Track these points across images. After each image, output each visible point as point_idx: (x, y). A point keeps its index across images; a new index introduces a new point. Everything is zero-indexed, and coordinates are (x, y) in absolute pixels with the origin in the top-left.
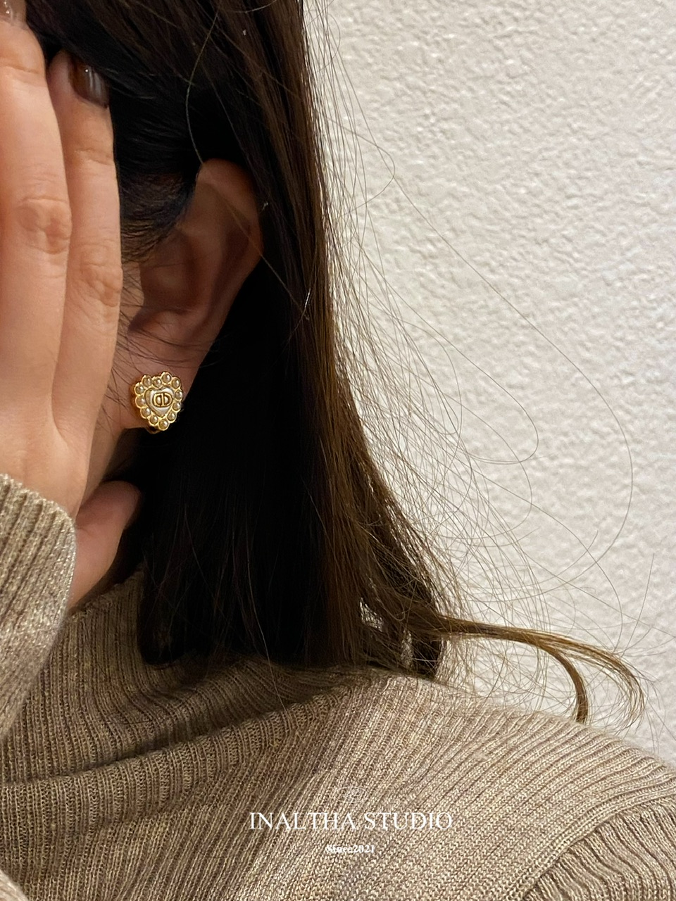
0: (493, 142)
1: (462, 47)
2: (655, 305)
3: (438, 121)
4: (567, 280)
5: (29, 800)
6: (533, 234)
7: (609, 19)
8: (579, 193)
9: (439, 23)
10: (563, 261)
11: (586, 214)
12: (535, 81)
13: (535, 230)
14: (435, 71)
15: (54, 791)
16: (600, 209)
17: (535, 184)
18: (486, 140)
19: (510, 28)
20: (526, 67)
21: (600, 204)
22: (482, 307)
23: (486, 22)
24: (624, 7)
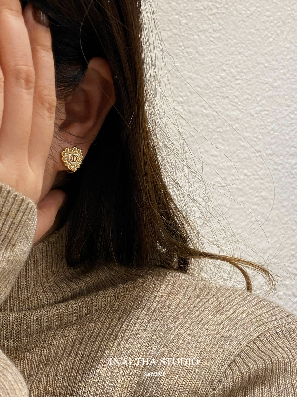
0: (207, 57)
1: (196, 18)
2: (270, 124)
3: (185, 48)
4: (235, 113)
5: (19, 319)
6: (222, 94)
7: (255, 8)
8: (241, 78)
9: (187, 8)
10: (234, 106)
11: (243, 87)
12: (224, 32)
13: (223, 93)
14: (184, 28)
15: (30, 315)
16: (249, 85)
17: (223, 74)
18: (204, 56)
19: (215, 11)
20: (220, 27)
21: (249, 83)
22: (201, 123)
23: (205, 9)
24: (260, 4)
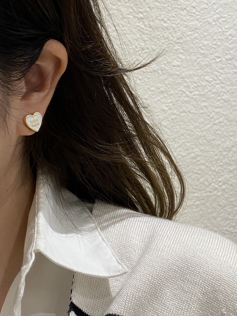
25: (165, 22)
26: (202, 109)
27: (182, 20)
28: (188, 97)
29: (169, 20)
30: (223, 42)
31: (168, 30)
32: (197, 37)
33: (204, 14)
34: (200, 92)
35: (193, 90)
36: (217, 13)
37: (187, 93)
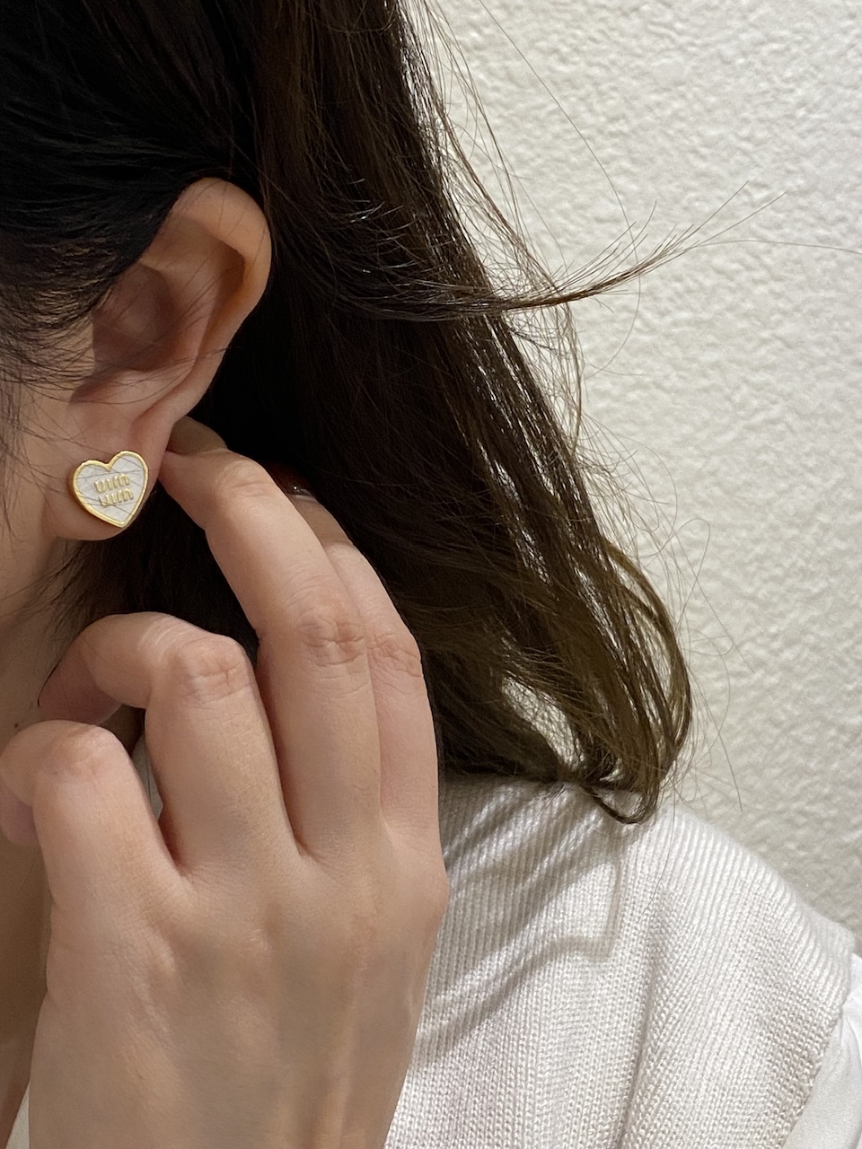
25: (563, 60)
26: (704, 375)
27: (626, 50)
28: (653, 331)
29: (576, 50)
30: (777, 130)
31: (575, 87)
32: (682, 114)
33: (703, 27)
34: (693, 310)
35: (670, 306)
36: (752, 25)
37: (648, 315)
